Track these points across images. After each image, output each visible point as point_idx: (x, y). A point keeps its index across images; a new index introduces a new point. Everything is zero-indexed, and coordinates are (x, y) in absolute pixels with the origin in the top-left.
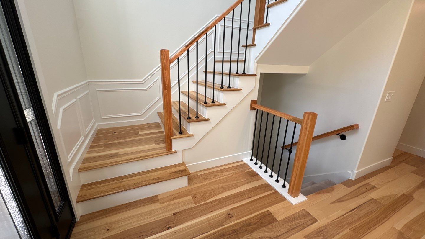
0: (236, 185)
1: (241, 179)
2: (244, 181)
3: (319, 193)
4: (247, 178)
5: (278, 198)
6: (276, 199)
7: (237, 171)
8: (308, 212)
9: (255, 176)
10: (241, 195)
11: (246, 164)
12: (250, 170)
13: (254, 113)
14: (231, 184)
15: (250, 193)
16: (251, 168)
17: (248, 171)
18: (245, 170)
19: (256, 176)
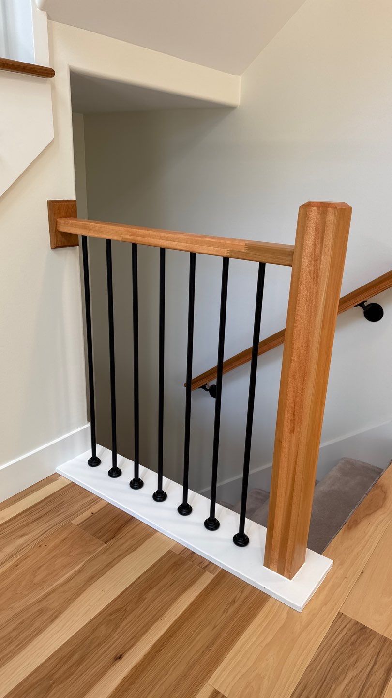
0: (41, 612)
1: (65, 567)
2: (79, 572)
3: (356, 523)
4: (90, 553)
5: (236, 605)
6: (231, 611)
7: (37, 531)
8: (357, 623)
9: (119, 530)
10: (76, 657)
11: (73, 486)
12: (95, 509)
13: (71, 259)
14: (16, 616)
15: (114, 630)
16: (97, 499)
17: (87, 514)
18: (74, 515)
19: (126, 530)
